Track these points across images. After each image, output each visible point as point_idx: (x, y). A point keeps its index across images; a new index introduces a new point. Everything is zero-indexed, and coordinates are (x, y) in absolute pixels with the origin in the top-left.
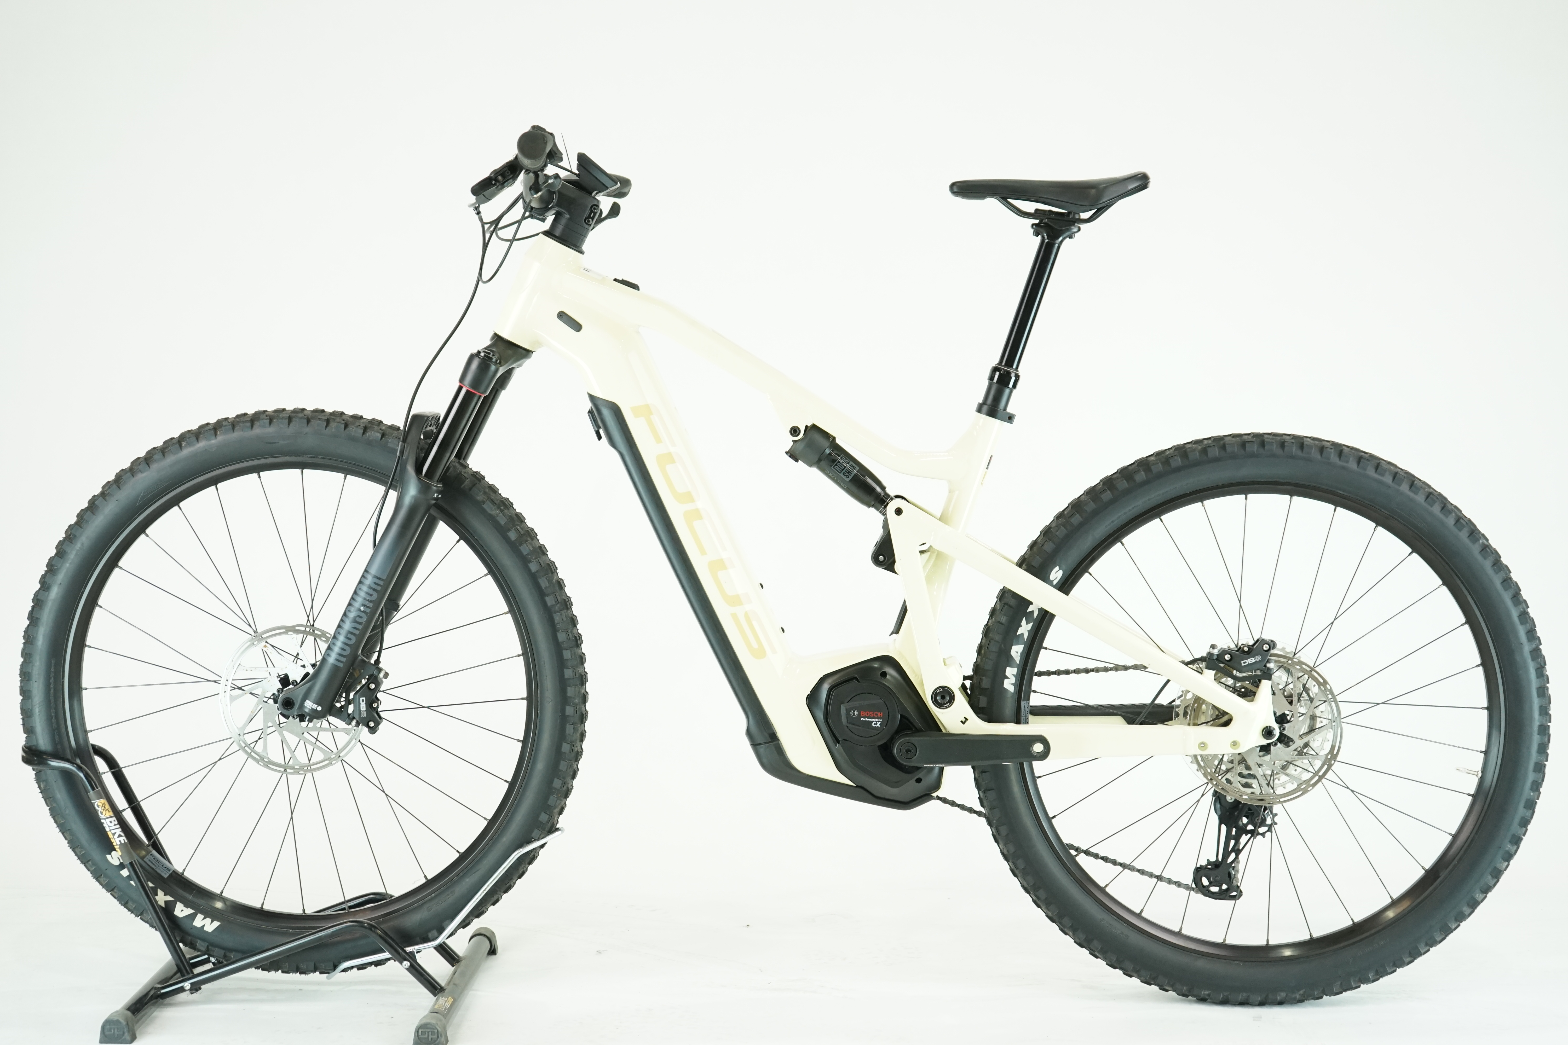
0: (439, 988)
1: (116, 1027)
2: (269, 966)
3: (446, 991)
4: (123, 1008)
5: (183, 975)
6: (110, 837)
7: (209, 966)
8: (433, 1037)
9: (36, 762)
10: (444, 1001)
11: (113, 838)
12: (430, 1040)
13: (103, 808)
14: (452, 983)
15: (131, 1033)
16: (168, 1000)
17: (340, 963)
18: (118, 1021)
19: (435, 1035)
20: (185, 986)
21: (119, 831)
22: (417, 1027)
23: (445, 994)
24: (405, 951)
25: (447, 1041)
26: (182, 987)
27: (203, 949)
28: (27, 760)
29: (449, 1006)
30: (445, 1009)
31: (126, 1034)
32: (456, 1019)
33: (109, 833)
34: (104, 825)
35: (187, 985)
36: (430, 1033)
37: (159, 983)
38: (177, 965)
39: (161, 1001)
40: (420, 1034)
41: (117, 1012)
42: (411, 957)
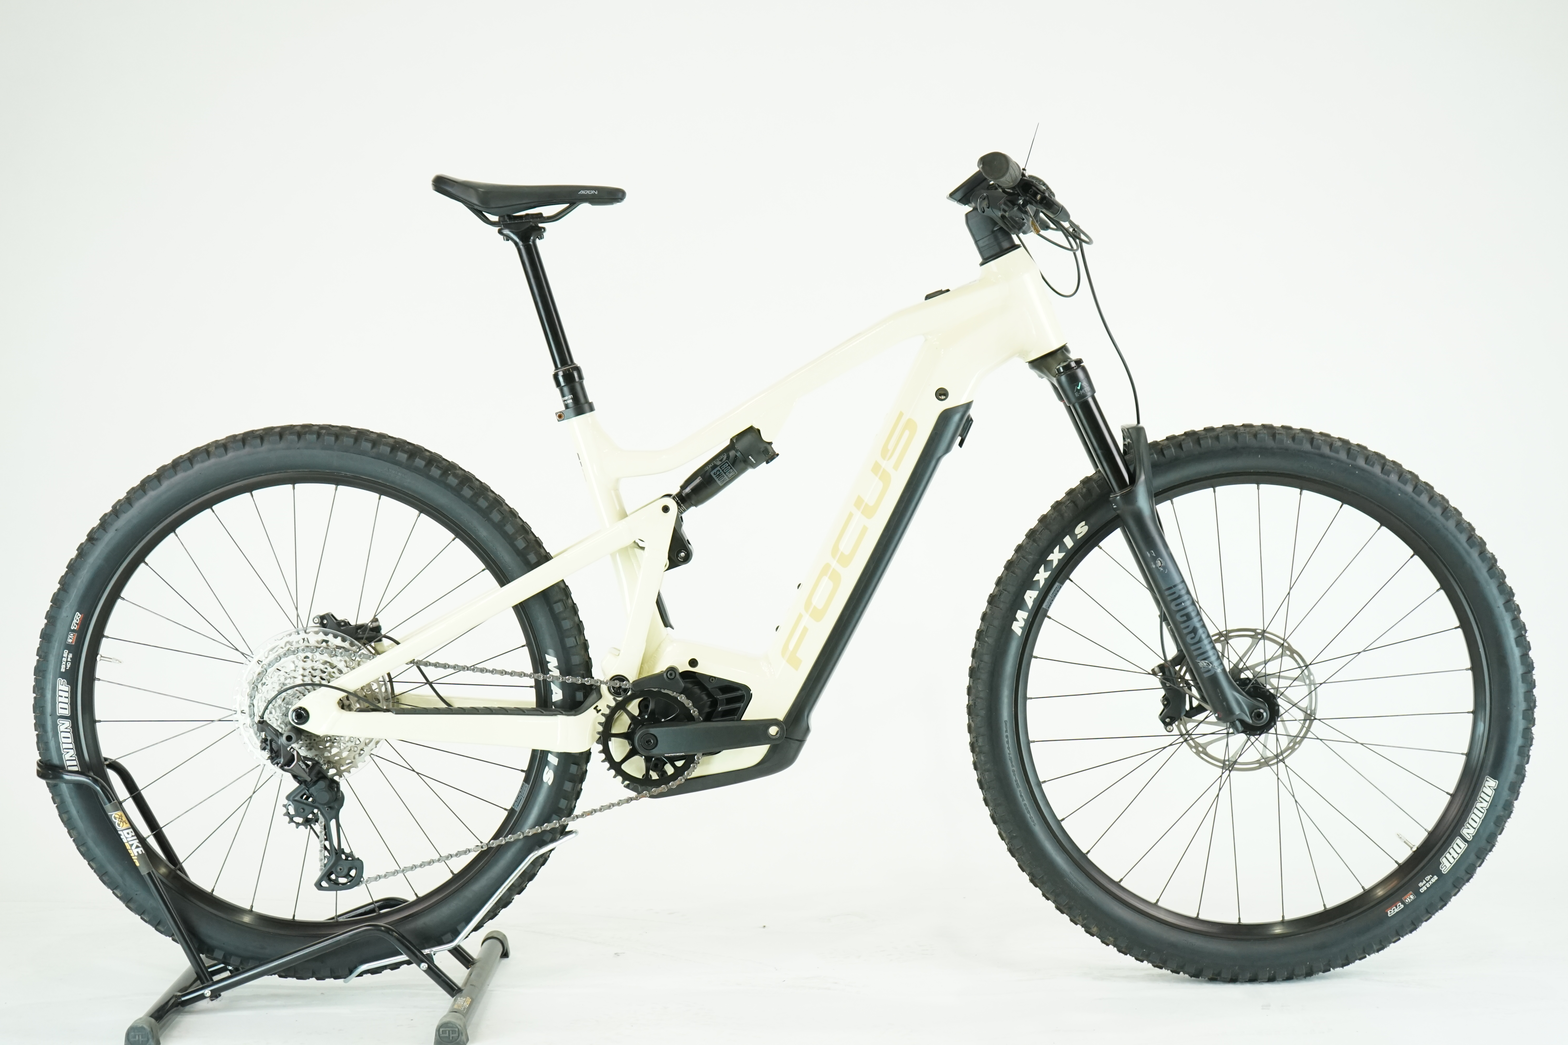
0: (457, 988)
1: (140, 1033)
2: (285, 972)
3: (464, 992)
4: (146, 1015)
5: (203, 983)
6: (128, 848)
7: (227, 974)
8: (454, 1035)
9: (51, 777)
10: (462, 1001)
11: (131, 849)
12: (451, 1038)
13: (120, 820)
14: (468, 984)
15: (155, 1039)
16: (188, 1008)
17: (356, 967)
18: (142, 1028)
19: (456, 1034)
20: (205, 993)
21: (136, 843)
22: (438, 1026)
23: (463, 994)
24: (422, 954)
25: (468, 1040)
26: (203, 994)
27: (221, 957)
28: (41, 775)
29: (467, 1006)
30: (464, 1009)
31: (151, 1040)
32: (475, 1019)
33: (127, 845)
34: (122, 837)
35: (207, 992)
36: (451, 1032)
37: (180, 991)
38: (197, 973)
39: (182, 1008)
40: (441, 1033)
41: (140, 1019)
42: (429, 959)
